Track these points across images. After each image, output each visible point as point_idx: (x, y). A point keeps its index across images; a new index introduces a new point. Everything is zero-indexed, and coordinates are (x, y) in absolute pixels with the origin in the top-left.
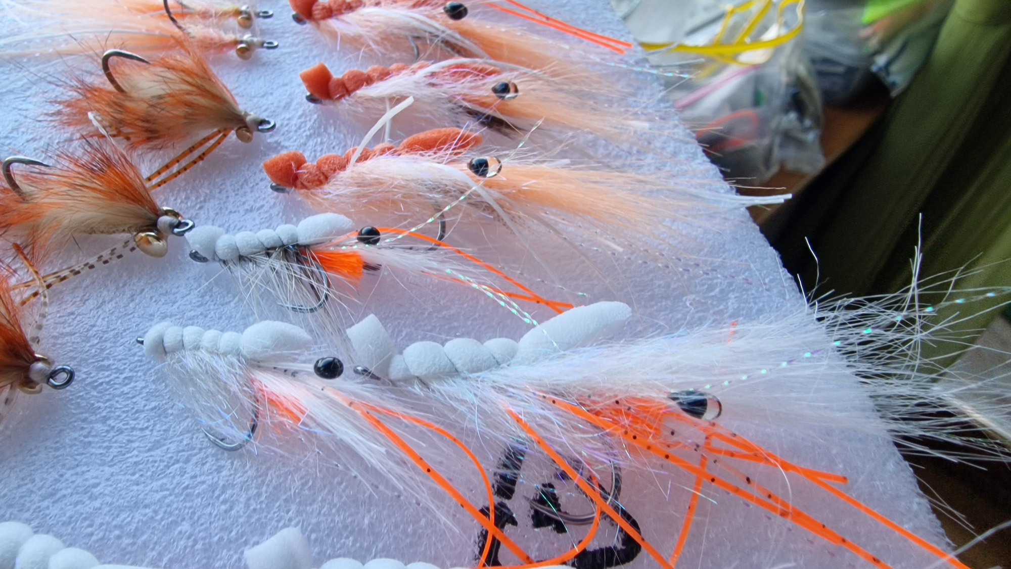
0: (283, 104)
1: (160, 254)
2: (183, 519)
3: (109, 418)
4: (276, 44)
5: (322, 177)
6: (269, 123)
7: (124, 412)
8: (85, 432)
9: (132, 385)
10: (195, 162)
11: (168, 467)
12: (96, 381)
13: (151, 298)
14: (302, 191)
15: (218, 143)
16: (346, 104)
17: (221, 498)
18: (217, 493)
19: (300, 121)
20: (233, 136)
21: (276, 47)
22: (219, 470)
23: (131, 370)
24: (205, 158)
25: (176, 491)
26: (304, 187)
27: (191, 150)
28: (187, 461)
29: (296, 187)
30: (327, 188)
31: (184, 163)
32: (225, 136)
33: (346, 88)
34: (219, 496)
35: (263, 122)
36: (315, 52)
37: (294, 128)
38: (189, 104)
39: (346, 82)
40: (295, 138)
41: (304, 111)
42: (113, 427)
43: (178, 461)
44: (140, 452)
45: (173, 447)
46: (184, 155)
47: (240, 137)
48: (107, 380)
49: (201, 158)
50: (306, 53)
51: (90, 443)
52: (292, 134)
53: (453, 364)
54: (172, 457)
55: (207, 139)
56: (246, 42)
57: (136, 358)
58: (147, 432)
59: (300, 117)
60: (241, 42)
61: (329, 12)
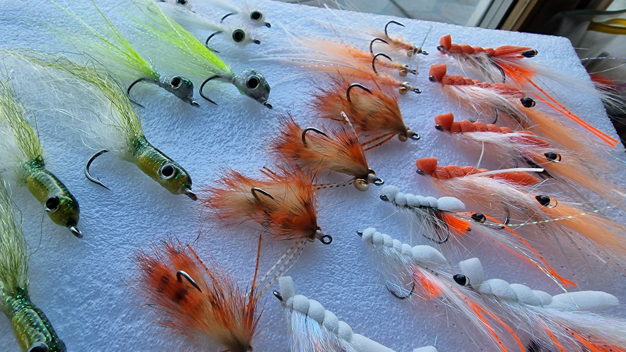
0: (420, 125)
1: (363, 190)
2: (376, 323)
3: (342, 264)
4: (420, 91)
5: (448, 175)
6: (417, 135)
7: (348, 263)
8: (332, 267)
9: (351, 251)
10: (377, 145)
11: (369, 296)
12: (335, 244)
13: (359, 211)
14: (434, 178)
15: (390, 138)
16: (458, 136)
17: (393, 319)
18: (391, 316)
19: (428, 137)
20: (396, 137)
21: (420, 93)
22: (392, 305)
23: (350, 244)
25: (373, 309)
26: (436, 177)
27: (377, 138)
28: (377, 296)
29: (431, 175)
30: (450, 182)
31: (372, 144)
32: (393, 136)
33: (460, 129)
34: (392, 319)
35: (415, 134)
36: (437, 100)
37: (425, 140)
39: (462, 126)
40: (426, 146)
41: (431, 131)
42: (344, 269)
43: (373, 295)
44: (356, 285)
45: (371, 288)
46: (374, 140)
47: (400, 139)
48: (340, 245)
49: (380, 144)
50: (433, 99)
51: (334, 273)
52: (424, 143)
53: (516, 295)
54: (370, 292)
55: (385, 135)
56: (406, 87)
57: (353, 239)
58: (359, 276)
59: (429, 135)
60: (403, 86)
61: (452, 82)
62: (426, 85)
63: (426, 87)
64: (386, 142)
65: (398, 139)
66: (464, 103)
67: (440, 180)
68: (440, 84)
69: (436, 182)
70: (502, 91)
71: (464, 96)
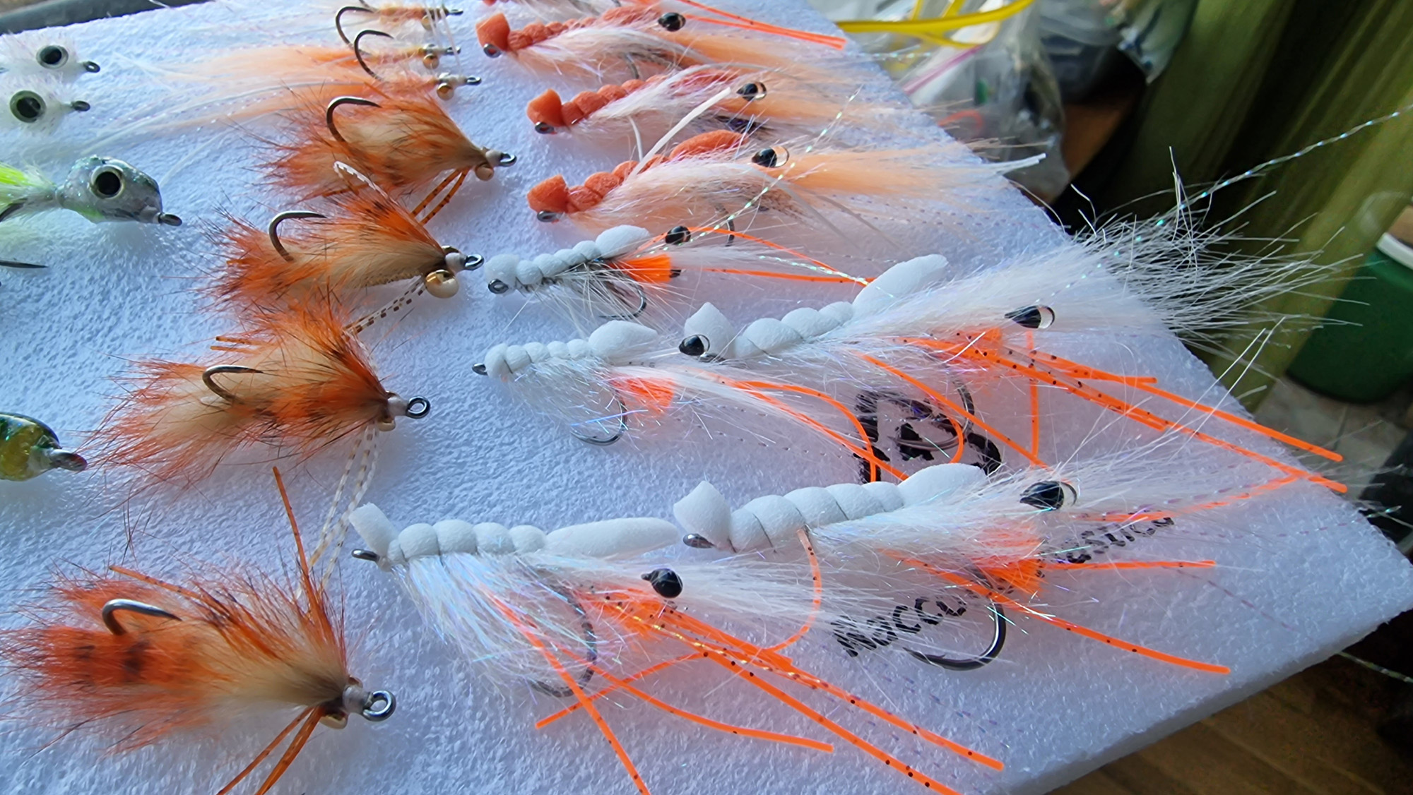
0: (508, 138)
1: (450, 294)
2: (586, 508)
3: (473, 440)
4: (478, 79)
5: (595, 196)
6: (508, 156)
7: (484, 433)
8: (455, 455)
9: (479, 410)
10: (441, 205)
11: (551, 468)
12: (442, 412)
13: (460, 334)
14: (576, 214)
15: (459, 183)
16: (583, 127)
17: (615, 486)
18: (608, 482)
19: (532, 153)
20: (471, 174)
21: (478, 83)
22: (602, 463)
23: (472, 398)
24: (451, 200)
25: (570, 486)
26: (577, 209)
27: (435, 193)
28: (567, 461)
29: (567, 211)
30: (604, 206)
31: (428, 210)
32: (464, 176)
33: (580, 112)
34: (611, 485)
35: (503, 156)
36: (518, 85)
37: (530, 161)
38: (434, 145)
39: (580, 105)
40: (534, 170)
41: (533, 142)
42: (480, 447)
43: (557, 464)
44: (518, 461)
45: (548, 453)
46: (429, 199)
47: (479, 175)
48: (454, 409)
49: (446, 200)
50: (510, 88)
51: (464, 463)
52: (529, 167)
53: (796, 332)
54: (551, 461)
55: (448, 181)
56: (447, 81)
57: (473, 387)
58: (516, 445)
59: (532, 149)
60: (441, 81)
61: (529, 40)
62: (487, 68)
63: (488, 71)
64: (456, 193)
65: (478, 180)
66: (568, 68)
67: (586, 212)
68: (510, 53)
69: (580, 219)
70: (622, 20)
71: (561, 56)
